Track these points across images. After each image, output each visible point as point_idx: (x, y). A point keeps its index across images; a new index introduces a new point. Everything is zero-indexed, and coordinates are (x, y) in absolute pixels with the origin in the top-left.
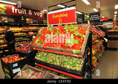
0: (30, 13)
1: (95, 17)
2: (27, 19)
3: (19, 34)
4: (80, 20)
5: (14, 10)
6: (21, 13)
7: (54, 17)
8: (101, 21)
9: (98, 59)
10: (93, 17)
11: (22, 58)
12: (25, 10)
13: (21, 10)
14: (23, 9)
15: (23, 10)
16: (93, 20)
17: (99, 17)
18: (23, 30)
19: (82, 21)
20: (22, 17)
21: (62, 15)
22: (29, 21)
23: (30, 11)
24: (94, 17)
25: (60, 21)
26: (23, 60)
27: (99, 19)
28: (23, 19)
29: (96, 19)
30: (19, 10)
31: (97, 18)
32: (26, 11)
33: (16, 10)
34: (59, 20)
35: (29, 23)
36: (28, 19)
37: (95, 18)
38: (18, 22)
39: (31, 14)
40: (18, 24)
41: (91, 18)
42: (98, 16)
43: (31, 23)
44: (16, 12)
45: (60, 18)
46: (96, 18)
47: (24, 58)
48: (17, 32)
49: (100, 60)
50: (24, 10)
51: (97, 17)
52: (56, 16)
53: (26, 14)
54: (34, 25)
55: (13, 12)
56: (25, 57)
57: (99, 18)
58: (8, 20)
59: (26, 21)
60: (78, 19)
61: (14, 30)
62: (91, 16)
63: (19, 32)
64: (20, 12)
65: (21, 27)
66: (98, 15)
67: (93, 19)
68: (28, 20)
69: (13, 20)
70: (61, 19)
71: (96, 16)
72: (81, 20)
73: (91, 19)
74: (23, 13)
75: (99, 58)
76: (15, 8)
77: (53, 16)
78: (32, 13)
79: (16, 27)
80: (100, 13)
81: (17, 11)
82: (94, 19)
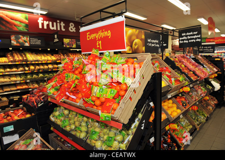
0: (72, 29)
1: (190, 35)
2: (64, 39)
3: (50, 66)
4: (153, 43)
5: (43, 24)
6: (55, 28)
7: (89, 38)
8: (203, 44)
9: (194, 126)
10: (186, 36)
11: (28, 116)
12: (62, 23)
13: (55, 24)
14: (58, 21)
15: (58, 24)
16: (187, 42)
17: (199, 36)
18: (58, 60)
19: (158, 46)
20: (56, 36)
21: (101, 34)
22: (68, 44)
23: (72, 25)
24: (189, 37)
25: (99, 45)
26: (29, 119)
27: (200, 40)
28: (56, 40)
29: (192, 41)
30: (51, 23)
31: (196, 39)
32: (64, 25)
33: (46, 23)
34: (97, 44)
35: (68, 46)
36: (68, 40)
37: (191, 39)
38: (48, 45)
39: (74, 30)
40: (49, 49)
41: (183, 38)
42: (197, 35)
43: (73, 47)
44: (45, 27)
45: (99, 40)
46: (193, 39)
47: (31, 114)
48: (47, 64)
49: (200, 128)
50: (60, 23)
51: (195, 37)
52: (93, 36)
53: (63, 30)
54: (78, 50)
55: (40, 27)
56: (33, 114)
57: (199, 38)
58: (30, 41)
59: (63, 43)
60: (149, 41)
61: (40, 59)
62: (183, 35)
63: (50, 63)
64: (53, 26)
65: (54, 55)
66: (196, 33)
67: (186, 40)
68: (66, 41)
69: (39, 42)
70: (100, 42)
71: (194, 35)
72: (156, 43)
73: (182, 40)
74: (59, 29)
75: (198, 125)
76: (43, 20)
77: (88, 36)
78: (75, 28)
79: (45, 55)
80: (201, 27)
81: (48, 25)
82: (188, 40)
